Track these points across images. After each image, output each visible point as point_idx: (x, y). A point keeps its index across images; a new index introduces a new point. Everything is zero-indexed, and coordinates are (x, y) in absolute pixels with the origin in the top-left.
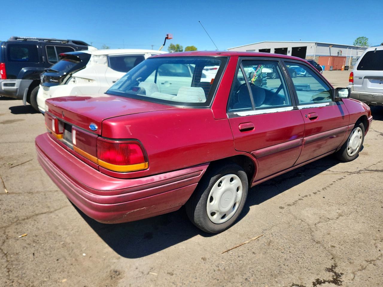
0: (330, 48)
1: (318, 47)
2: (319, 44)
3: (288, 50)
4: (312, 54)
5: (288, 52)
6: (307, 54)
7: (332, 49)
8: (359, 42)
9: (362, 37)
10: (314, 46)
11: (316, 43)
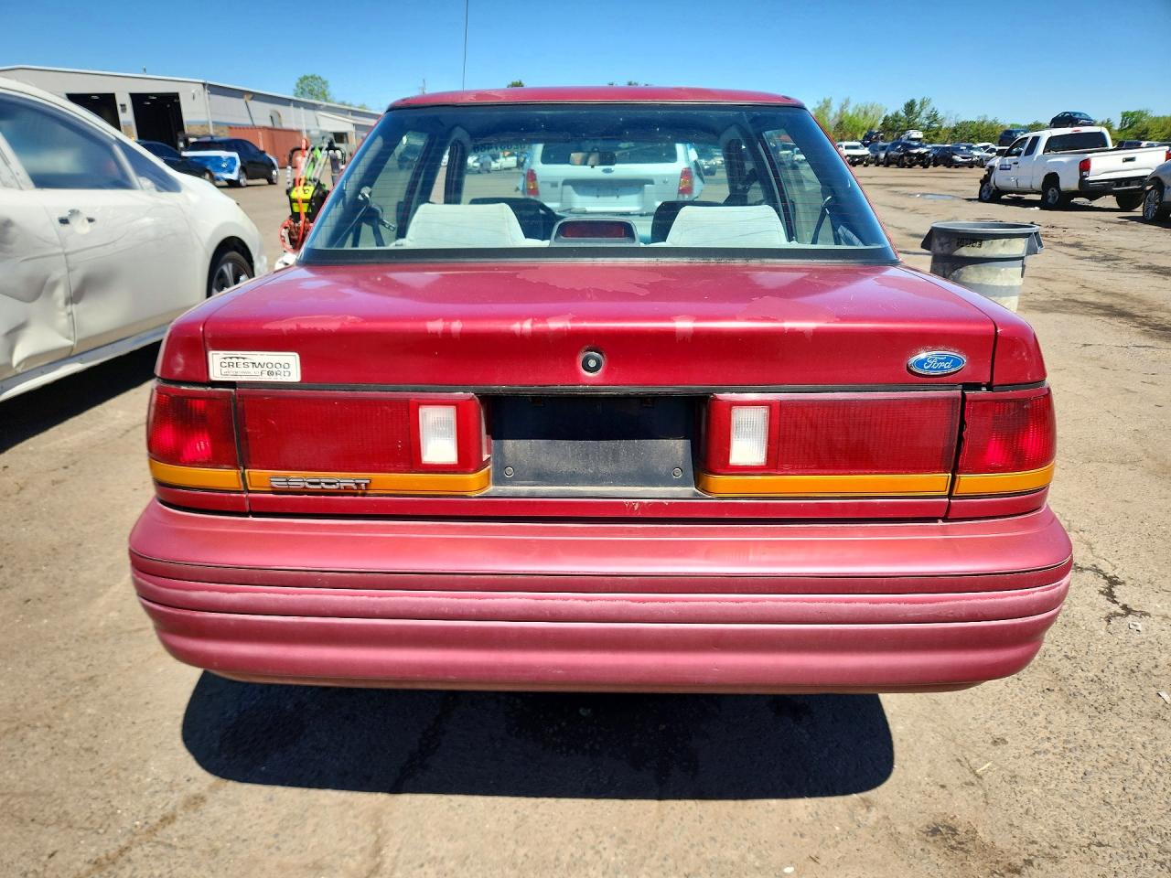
0: (246, 103)
1: (211, 96)
2: (215, 90)
3: (119, 102)
4: (203, 118)
5: (119, 108)
6: (186, 117)
7: (254, 105)
8: (307, 89)
9: (312, 77)
10: (202, 93)
11: (204, 84)
